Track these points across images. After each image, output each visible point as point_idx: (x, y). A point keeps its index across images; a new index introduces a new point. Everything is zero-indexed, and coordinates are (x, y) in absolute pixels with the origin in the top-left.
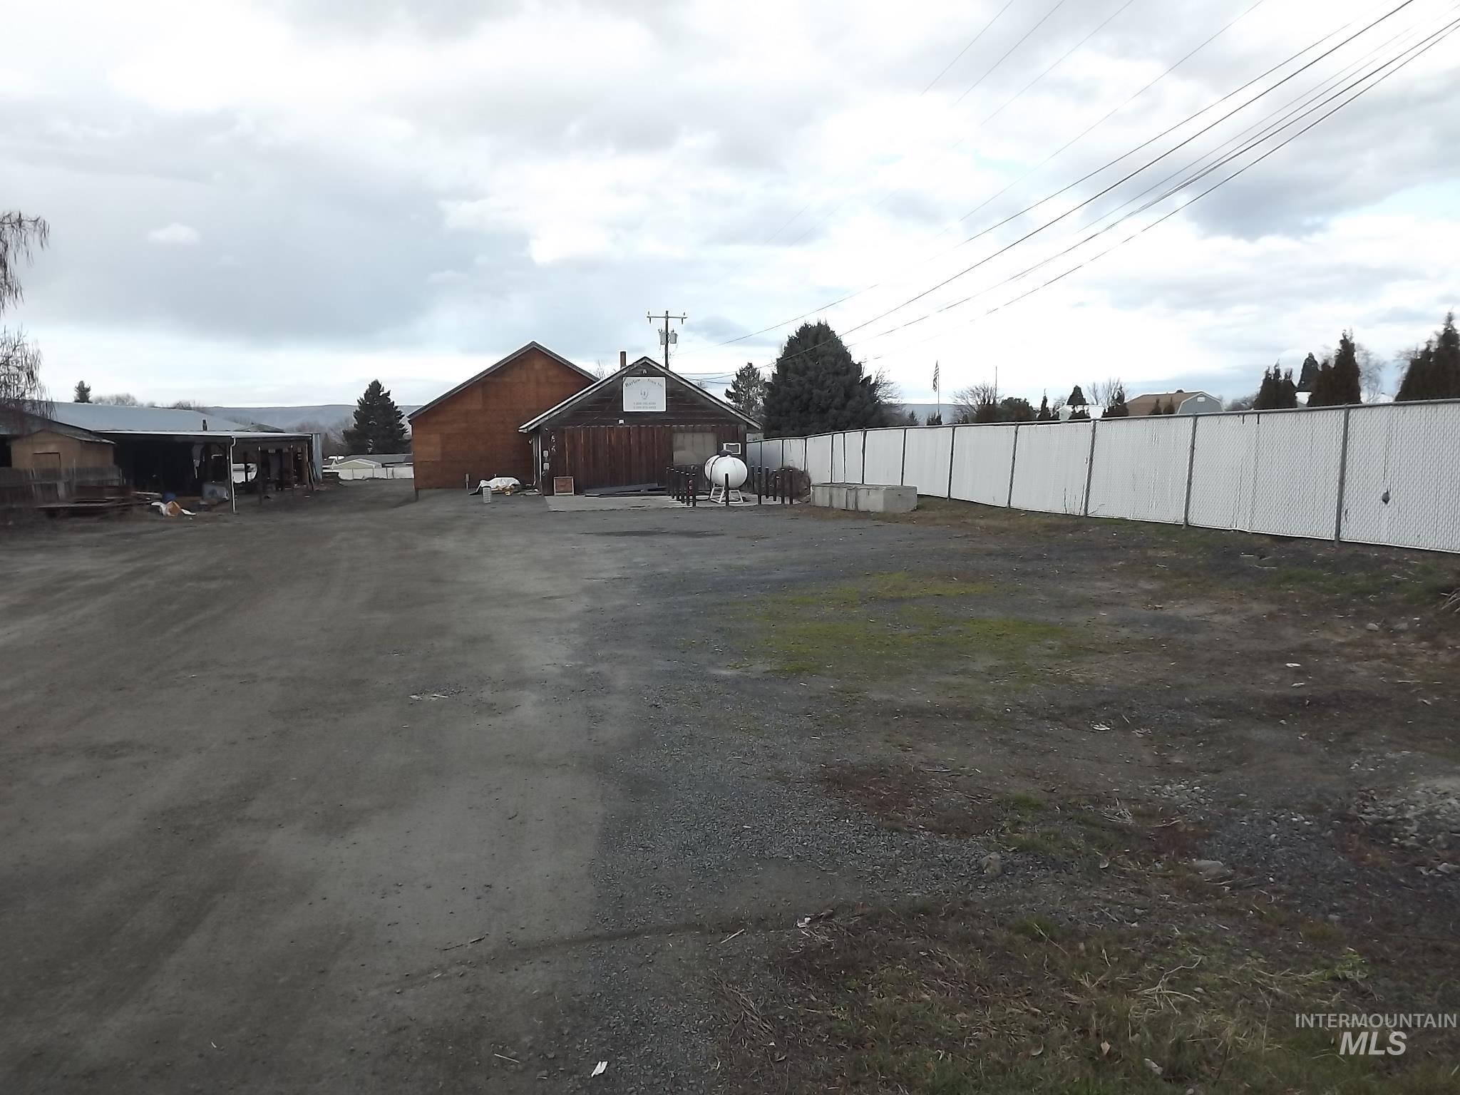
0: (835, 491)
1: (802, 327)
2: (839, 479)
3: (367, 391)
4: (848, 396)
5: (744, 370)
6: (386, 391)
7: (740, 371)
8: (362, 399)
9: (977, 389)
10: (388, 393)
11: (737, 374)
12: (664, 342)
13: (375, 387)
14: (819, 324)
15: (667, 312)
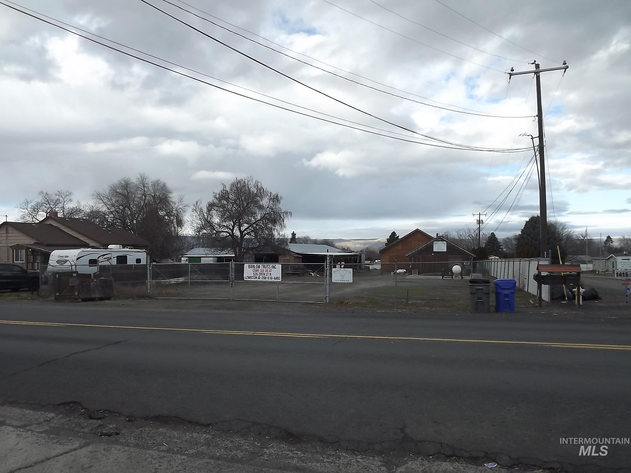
3: (390, 236)
6: (397, 236)
8: (388, 239)
13: (393, 234)
15: (480, 213)
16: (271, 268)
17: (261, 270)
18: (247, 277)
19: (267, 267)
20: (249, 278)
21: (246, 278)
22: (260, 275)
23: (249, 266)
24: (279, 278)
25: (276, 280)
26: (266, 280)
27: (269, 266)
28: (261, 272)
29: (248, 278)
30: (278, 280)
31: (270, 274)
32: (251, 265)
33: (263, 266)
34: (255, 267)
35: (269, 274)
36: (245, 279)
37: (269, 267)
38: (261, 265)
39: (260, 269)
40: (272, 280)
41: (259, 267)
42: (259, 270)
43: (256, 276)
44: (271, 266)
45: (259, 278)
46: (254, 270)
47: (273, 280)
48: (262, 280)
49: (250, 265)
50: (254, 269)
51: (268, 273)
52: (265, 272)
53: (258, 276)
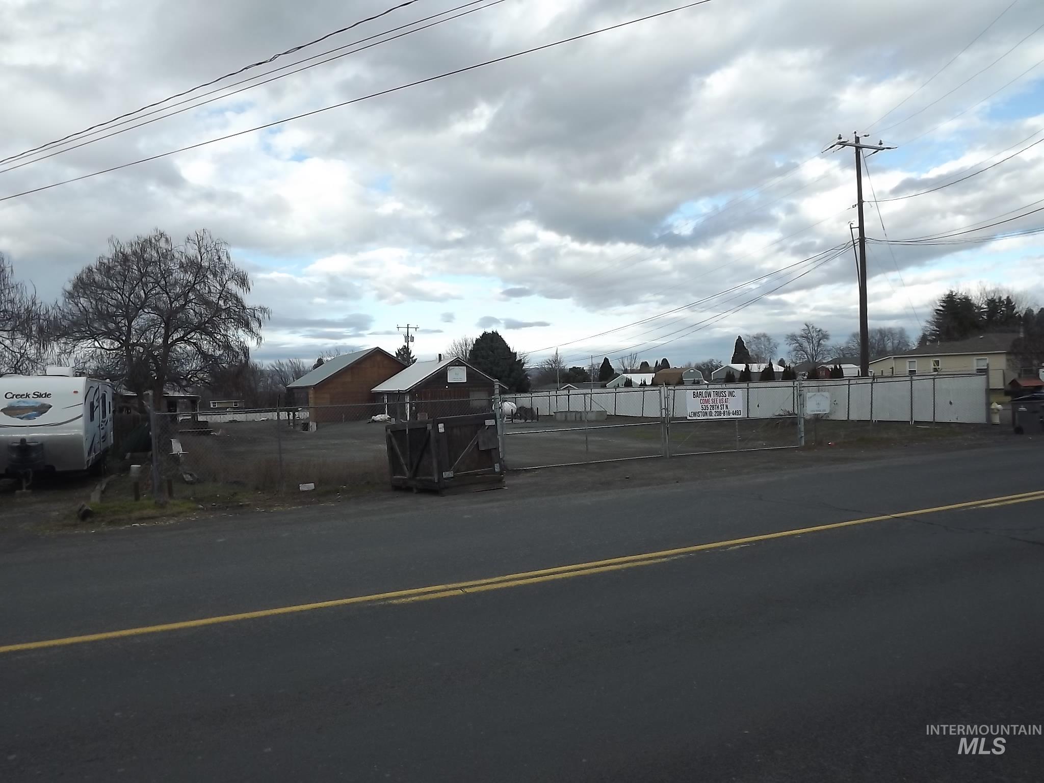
1: (484, 334)
14: (493, 332)
17: (713, 400)
19: (721, 394)
20: (695, 414)
21: (690, 415)
22: (712, 409)
23: (694, 395)
24: (739, 413)
25: (735, 416)
26: (720, 417)
27: (723, 393)
28: (714, 404)
29: (693, 415)
30: (738, 417)
31: (727, 406)
32: (697, 393)
33: (715, 393)
34: (704, 396)
35: (725, 406)
36: (688, 417)
38: (712, 391)
39: (711, 398)
40: (729, 417)
41: (710, 395)
42: (710, 400)
43: (706, 410)
44: (727, 393)
45: (711, 414)
46: (702, 401)
47: (731, 416)
48: (715, 417)
50: (702, 398)
51: (723, 405)
52: (719, 403)
53: (709, 410)
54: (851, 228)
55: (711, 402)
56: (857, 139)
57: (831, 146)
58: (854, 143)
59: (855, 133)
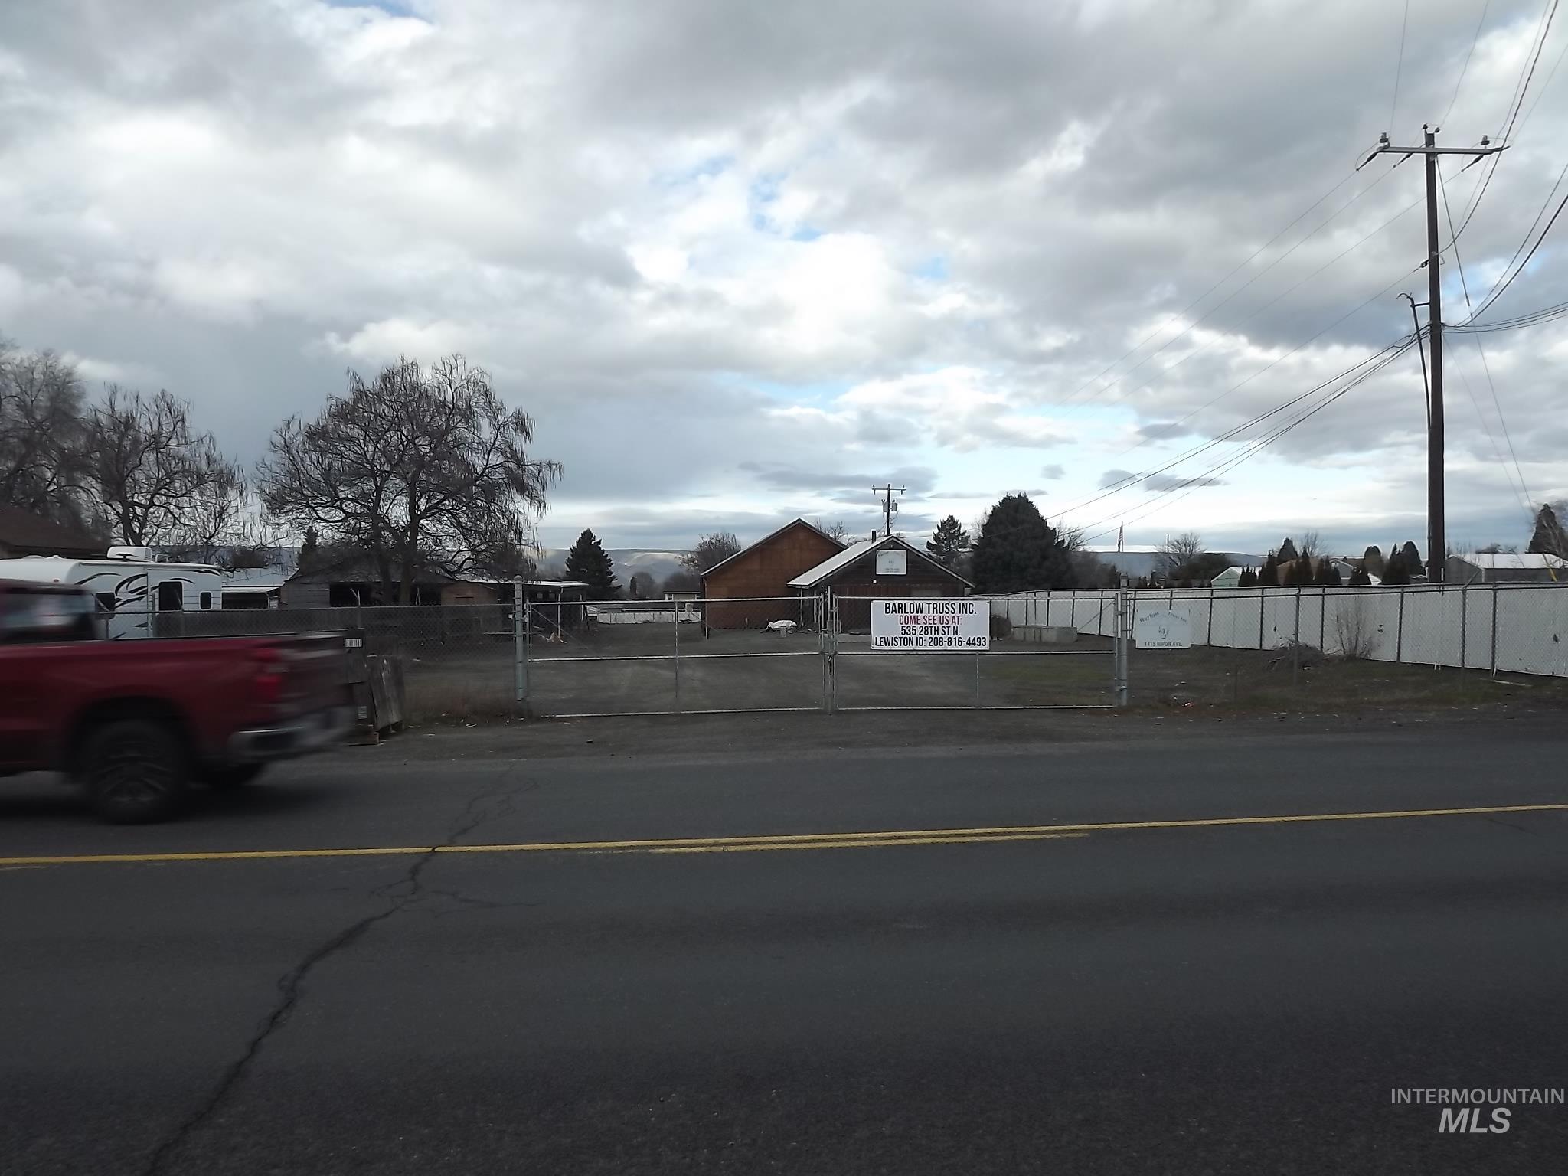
0: (1027, 630)
1: (1005, 499)
2: (1031, 623)
3: (579, 540)
4: (1044, 558)
5: (945, 523)
6: (597, 540)
7: (942, 523)
8: (574, 547)
9: (1178, 542)
10: (599, 542)
11: (938, 526)
12: (886, 510)
13: (588, 535)
14: (1019, 496)
15: (889, 485)
16: (957, 610)
17: (927, 619)
18: (881, 641)
19: (945, 609)
20: (887, 642)
21: (878, 643)
22: (923, 633)
23: (886, 608)
24: (982, 642)
25: (972, 647)
26: (941, 648)
27: (950, 607)
28: (927, 625)
29: (883, 643)
30: (979, 648)
31: (956, 630)
32: (894, 604)
33: (931, 605)
34: (908, 610)
35: (951, 629)
36: (874, 647)
37: (951, 609)
38: (925, 602)
39: (923, 614)
40: (960, 648)
41: (920, 609)
42: (921, 618)
43: (911, 636)
44: (957, 607)
45: (920, 642)
46: (902, 620)
47: (965, 647)
48: (930, 648)
49: (891, 602)
50: (904, 615)
51: (948, 627)
52: (938, 624)
53: (917, 635)
54: (1414, 306)
55: (922, 622)
56: (1430, 139)
57: (1369, 156)
58: (1424, 146)
59: (1425, 127)
